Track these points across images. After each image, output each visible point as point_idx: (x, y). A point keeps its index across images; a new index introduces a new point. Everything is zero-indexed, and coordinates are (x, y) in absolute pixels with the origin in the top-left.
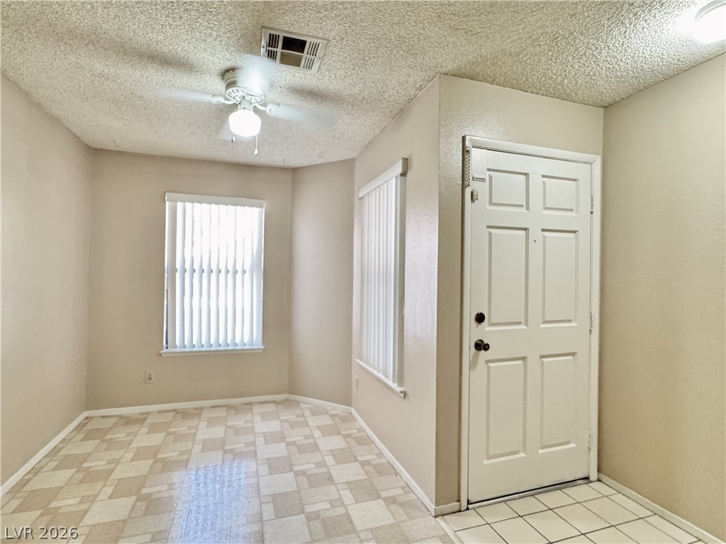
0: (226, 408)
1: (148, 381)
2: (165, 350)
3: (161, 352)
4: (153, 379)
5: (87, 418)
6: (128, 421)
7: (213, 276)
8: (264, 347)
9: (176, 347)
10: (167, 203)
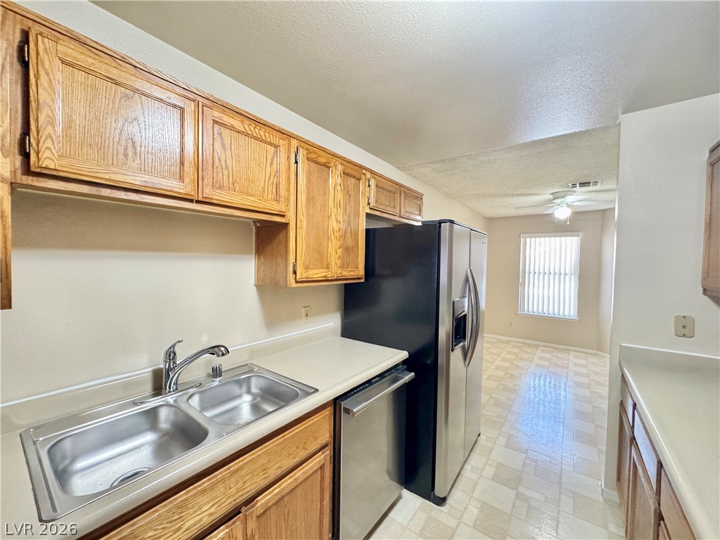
1: (510, 326)
3: (517, 312)
4: (513, 325)
6: (502, 341)
7: (546, 276)
8: (578, 319)
10: (521, 239)
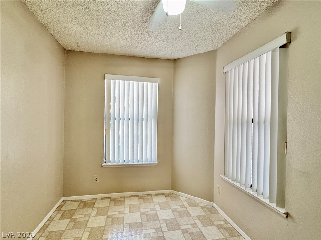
0: (137, 198)
1: (95, 181)
2: (104, 164)
3: (102, 165)
4: (98, 180)
5: (63, 201)
6: (85, 204)
7: (131, 122)
8: (158, 163)
9: (110, 162)
10: (105, 80)
